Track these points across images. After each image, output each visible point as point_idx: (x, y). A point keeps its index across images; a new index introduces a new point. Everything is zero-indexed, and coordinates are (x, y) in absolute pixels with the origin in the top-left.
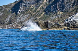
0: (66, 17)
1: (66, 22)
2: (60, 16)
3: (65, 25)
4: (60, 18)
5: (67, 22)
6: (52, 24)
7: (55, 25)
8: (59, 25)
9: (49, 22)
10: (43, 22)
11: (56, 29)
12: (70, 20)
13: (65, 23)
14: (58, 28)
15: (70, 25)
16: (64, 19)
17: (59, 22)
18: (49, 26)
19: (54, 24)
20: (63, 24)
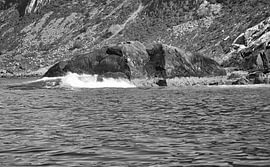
0: (237, 26)
1: (237, 48)
2: (209, 22)
3: (233, 62)
4: (210, 30)
5: (243, 47)
6: (179, 57)
7: (194, 61)
8: (212, 62)
9: (169, 47)
10: (143, 48)
11: (196, 80)
12: (255, 38)
13: (233, 51)
14: (208, 74)
15: (254, 60)
16: (227, 34)
17: (207, 47)
18: (167, 65)
19: (187, 56)
20: (227, 57)
